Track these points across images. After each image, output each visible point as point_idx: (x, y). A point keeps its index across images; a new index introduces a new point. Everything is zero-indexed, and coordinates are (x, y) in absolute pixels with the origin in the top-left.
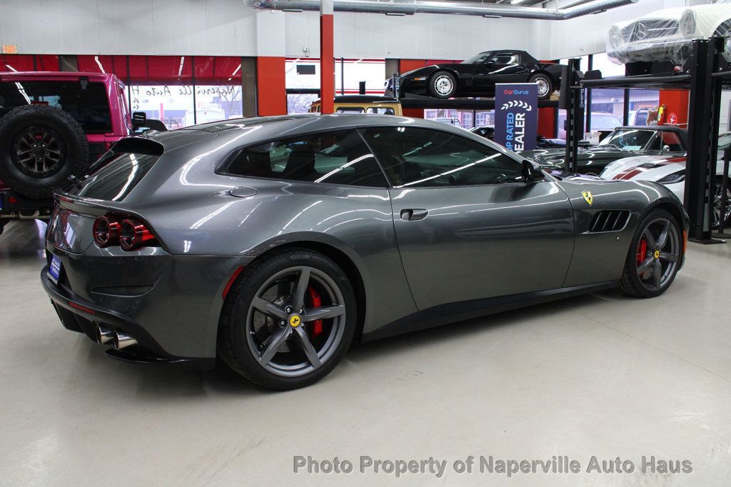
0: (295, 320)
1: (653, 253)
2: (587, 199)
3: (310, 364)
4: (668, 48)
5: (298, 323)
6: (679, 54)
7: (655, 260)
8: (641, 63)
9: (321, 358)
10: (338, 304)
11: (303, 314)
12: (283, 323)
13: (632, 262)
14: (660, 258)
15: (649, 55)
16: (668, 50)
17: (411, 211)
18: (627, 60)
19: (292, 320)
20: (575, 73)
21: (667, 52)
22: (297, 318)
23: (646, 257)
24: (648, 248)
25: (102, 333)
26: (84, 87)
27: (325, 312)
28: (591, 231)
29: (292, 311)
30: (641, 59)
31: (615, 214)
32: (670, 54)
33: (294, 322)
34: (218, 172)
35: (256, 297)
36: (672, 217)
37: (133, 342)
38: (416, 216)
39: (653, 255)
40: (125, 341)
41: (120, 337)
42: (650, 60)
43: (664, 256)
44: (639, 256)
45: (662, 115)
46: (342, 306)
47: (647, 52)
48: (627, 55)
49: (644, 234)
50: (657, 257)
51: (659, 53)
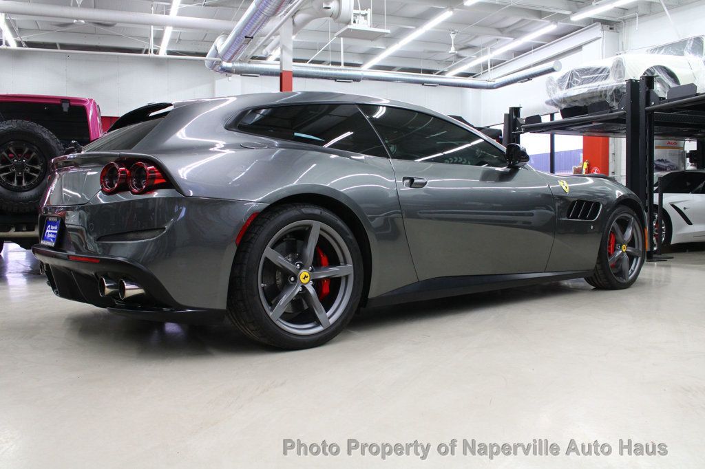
0: (305, 276)
1: (621, 246)
2: (564, 188)
3: (319, 324)
4: (601, 92)
5: (307, 279)
6: (611, 96)
7: (623, 252)
8: (576, 107)
9: (329, 318)
10: (346, 263)
11: (312, 271)
12: (292, 279)
13: (604, 254)
14: (626, 252)
15: (584, 100)
16: (602, 94)
17: (412, 180)
18: (564, 106)
19: (302, 276)
20: (516, 119)
21: (601, 96)
22: (307, 274)
23: (615, 250)
24: (616, 242)
25: (106, 285)
26: (66, 110)
27: (334, 271)
28: (569, 218)
29: (302, 267)
30: (577, 104)
31: (589, 203)
32: (603, 97)
33: (304, 279)
34: (228, 127)
35: (268, 247)
36: (635, 215)
37: (141, 291)
38: (416, 183)
39: (621, 248)
40: (132, 290)
41: (127, 286)
42: (585, 104)
43: (630, 250)
44: (610, 249)
45: (586, 169)
46: (350, 265)
47: (583, 97)
48: (564, 100)
49: (613, 227)
50: (624, 250)
51: (593, 97)
